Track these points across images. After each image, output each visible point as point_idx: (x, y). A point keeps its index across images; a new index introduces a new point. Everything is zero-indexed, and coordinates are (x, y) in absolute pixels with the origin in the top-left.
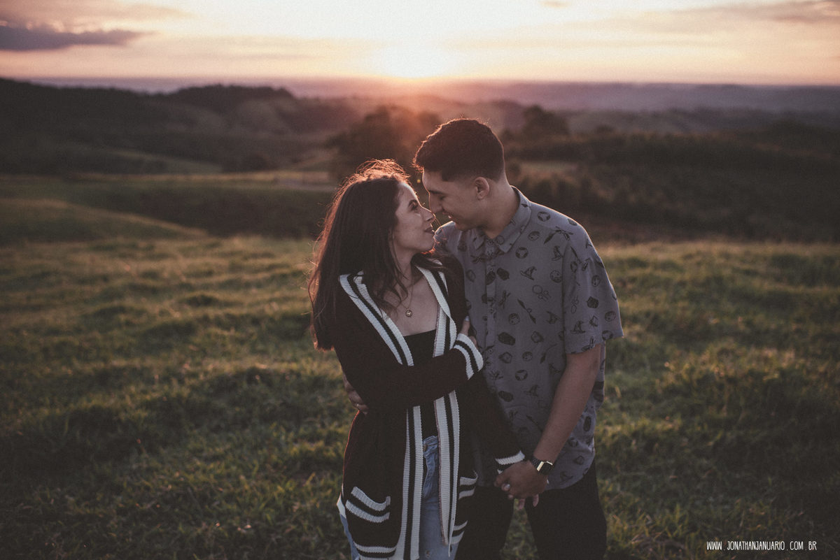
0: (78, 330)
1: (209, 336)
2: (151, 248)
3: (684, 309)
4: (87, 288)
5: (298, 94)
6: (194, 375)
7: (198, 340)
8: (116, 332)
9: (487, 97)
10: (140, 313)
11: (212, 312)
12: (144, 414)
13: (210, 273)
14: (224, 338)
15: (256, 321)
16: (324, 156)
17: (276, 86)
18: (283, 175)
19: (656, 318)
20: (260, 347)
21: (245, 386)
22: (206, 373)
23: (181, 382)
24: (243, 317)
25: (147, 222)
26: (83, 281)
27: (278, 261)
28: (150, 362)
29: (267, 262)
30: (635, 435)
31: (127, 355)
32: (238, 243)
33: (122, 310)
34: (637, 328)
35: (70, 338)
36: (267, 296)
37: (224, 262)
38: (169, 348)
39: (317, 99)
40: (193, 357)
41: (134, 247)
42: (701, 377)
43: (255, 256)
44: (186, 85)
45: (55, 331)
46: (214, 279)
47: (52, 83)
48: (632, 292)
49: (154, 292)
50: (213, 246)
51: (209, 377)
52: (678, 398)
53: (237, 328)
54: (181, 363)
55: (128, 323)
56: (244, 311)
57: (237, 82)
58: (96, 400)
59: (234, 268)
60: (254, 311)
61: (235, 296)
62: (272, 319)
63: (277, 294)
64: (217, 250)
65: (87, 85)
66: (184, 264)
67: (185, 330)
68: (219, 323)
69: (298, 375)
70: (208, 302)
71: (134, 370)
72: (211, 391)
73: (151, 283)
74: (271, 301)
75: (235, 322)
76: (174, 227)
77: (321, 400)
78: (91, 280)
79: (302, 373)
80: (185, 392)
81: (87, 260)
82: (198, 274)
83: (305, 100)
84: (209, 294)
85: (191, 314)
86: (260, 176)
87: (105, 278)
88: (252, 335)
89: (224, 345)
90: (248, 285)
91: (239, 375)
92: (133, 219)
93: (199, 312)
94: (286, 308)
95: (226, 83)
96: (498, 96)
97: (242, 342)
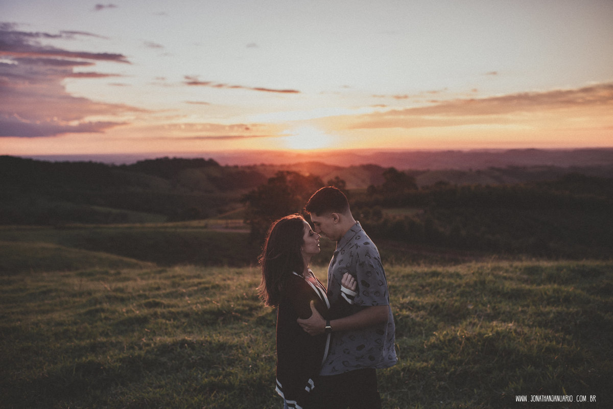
0: (75, 323)
1: (157, 324)
2: (119, 273)
3: (456, 301)
4: (77, 299)
5: (222, 163)
6: (148, 345)
7: (150, 326)
8: (99, 323)
9: (357, 163)
10: (113, 312)
11: (159, 310)
12: (118, 364)
13: (158, 289)
14: (167, 325)
15: (187, 315)
16: (240, 208)
17: (207, 158)
18: (211, 222)
19: (437, 307)
20: (189, 330)
21: (179, 350)
22: (155, 344)
23: (141, 349)
24: (178, 313)
25: (114, 257)
26: (74, 295)
27: (203, 280)
28: (121, 338)
29: (196, 281)
30: (403, 370)
31: (107, 335)
32: (178, 270)
33: (103, 310)
34: (422, 313)
35: (70, 327)
36: (195, 301)
37: (168, 282)
38: (133, 331)
39: (236, 167)
40: (147, 336)
41: (107, 273)
42: (451, 338)
43: (189, 277)
44: (142, 159)
45: (60, 324)
46: (161, 292)
47: (47, 159)
48: (427, 292)
49: (122, 300)
50: (160, 272)
51: (157, 345)
52: (436, 351)
53: (174, 319)
54: (140, 338)
55: (106, 318)
56: (180, 310)
57: (178, 156)
58: (91, 357)
59: (174, 285)
60: (185, 309)
61: (174, 301)
62: (197, 314)
63: (202, 300)
64: (163, 274)
65: (71, 160)
66: (141, 283)
67: (143, 321)
68: (163, 316)
69: (210, 343)
70: (157, 305)
71: (112, 343)
72: (158, 353)
73: (119, 294)
74: (197, 303)
75: (174, 316)
76: (134, 261)
77: (223, 356)
78: (81, 294)
79: (213, 342)
80: (143, 353)
81: (75, 282)
82: (151, 289)
83: (227, 167)
84: (158, 300)
85: (145, 311)
86: (195, 223)
87: (89, 293)
88: (184, 323)
89: (166, 329)
90: (182, 295)
91: (174, 344)
92: (104, 255)
93: (152, 311)
94: (206, 307)
95: (171, 156)
96: (365, 162)
97: (178, 327)
